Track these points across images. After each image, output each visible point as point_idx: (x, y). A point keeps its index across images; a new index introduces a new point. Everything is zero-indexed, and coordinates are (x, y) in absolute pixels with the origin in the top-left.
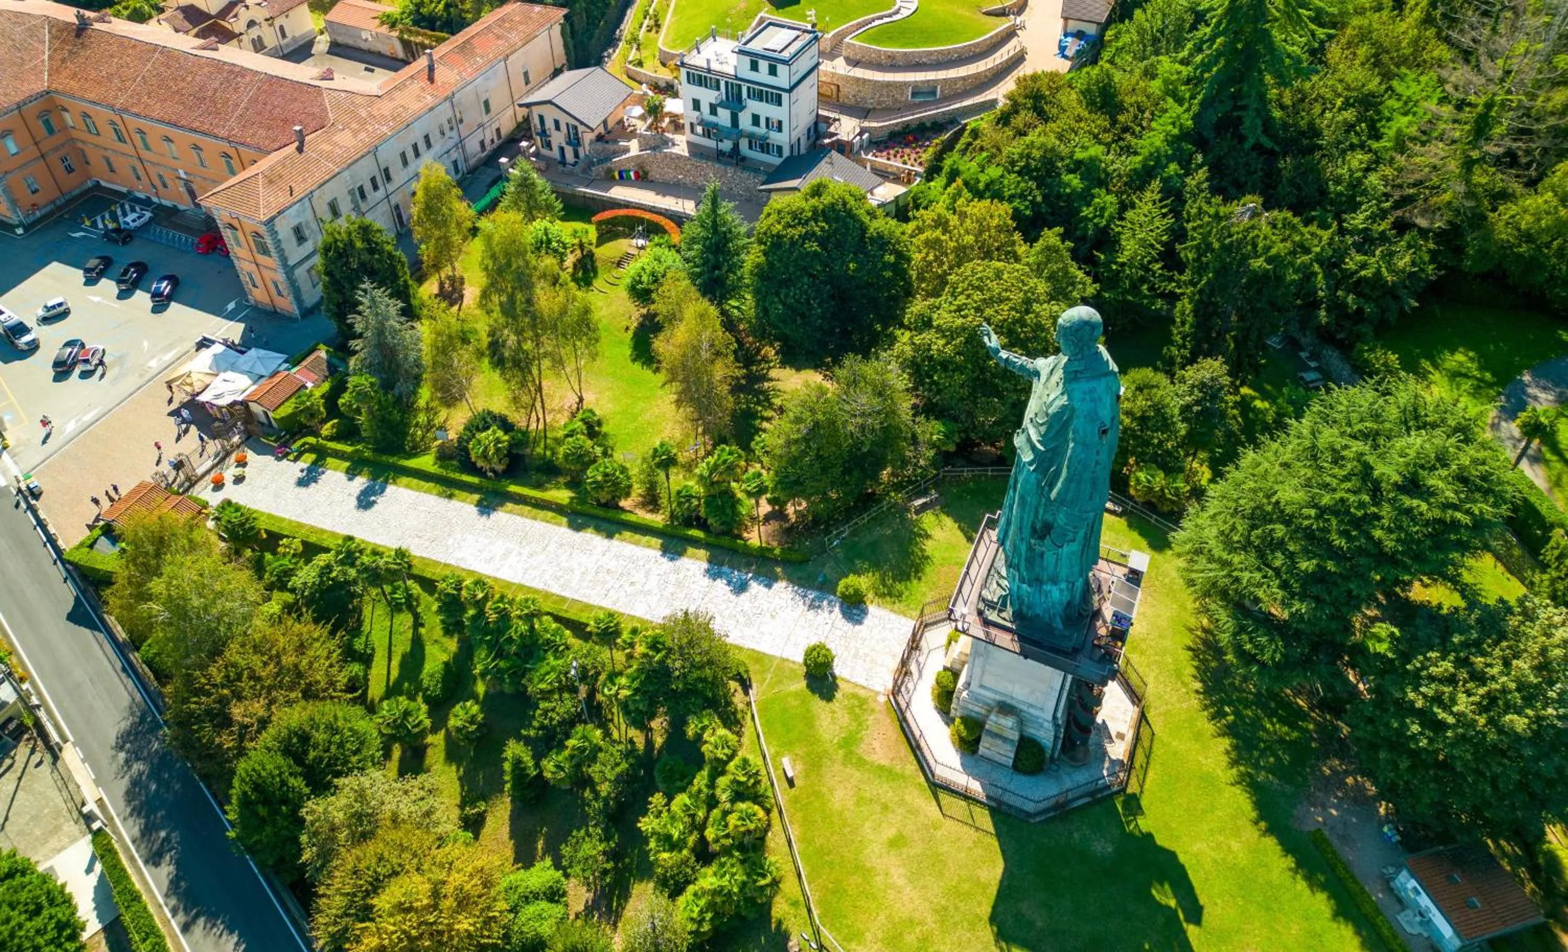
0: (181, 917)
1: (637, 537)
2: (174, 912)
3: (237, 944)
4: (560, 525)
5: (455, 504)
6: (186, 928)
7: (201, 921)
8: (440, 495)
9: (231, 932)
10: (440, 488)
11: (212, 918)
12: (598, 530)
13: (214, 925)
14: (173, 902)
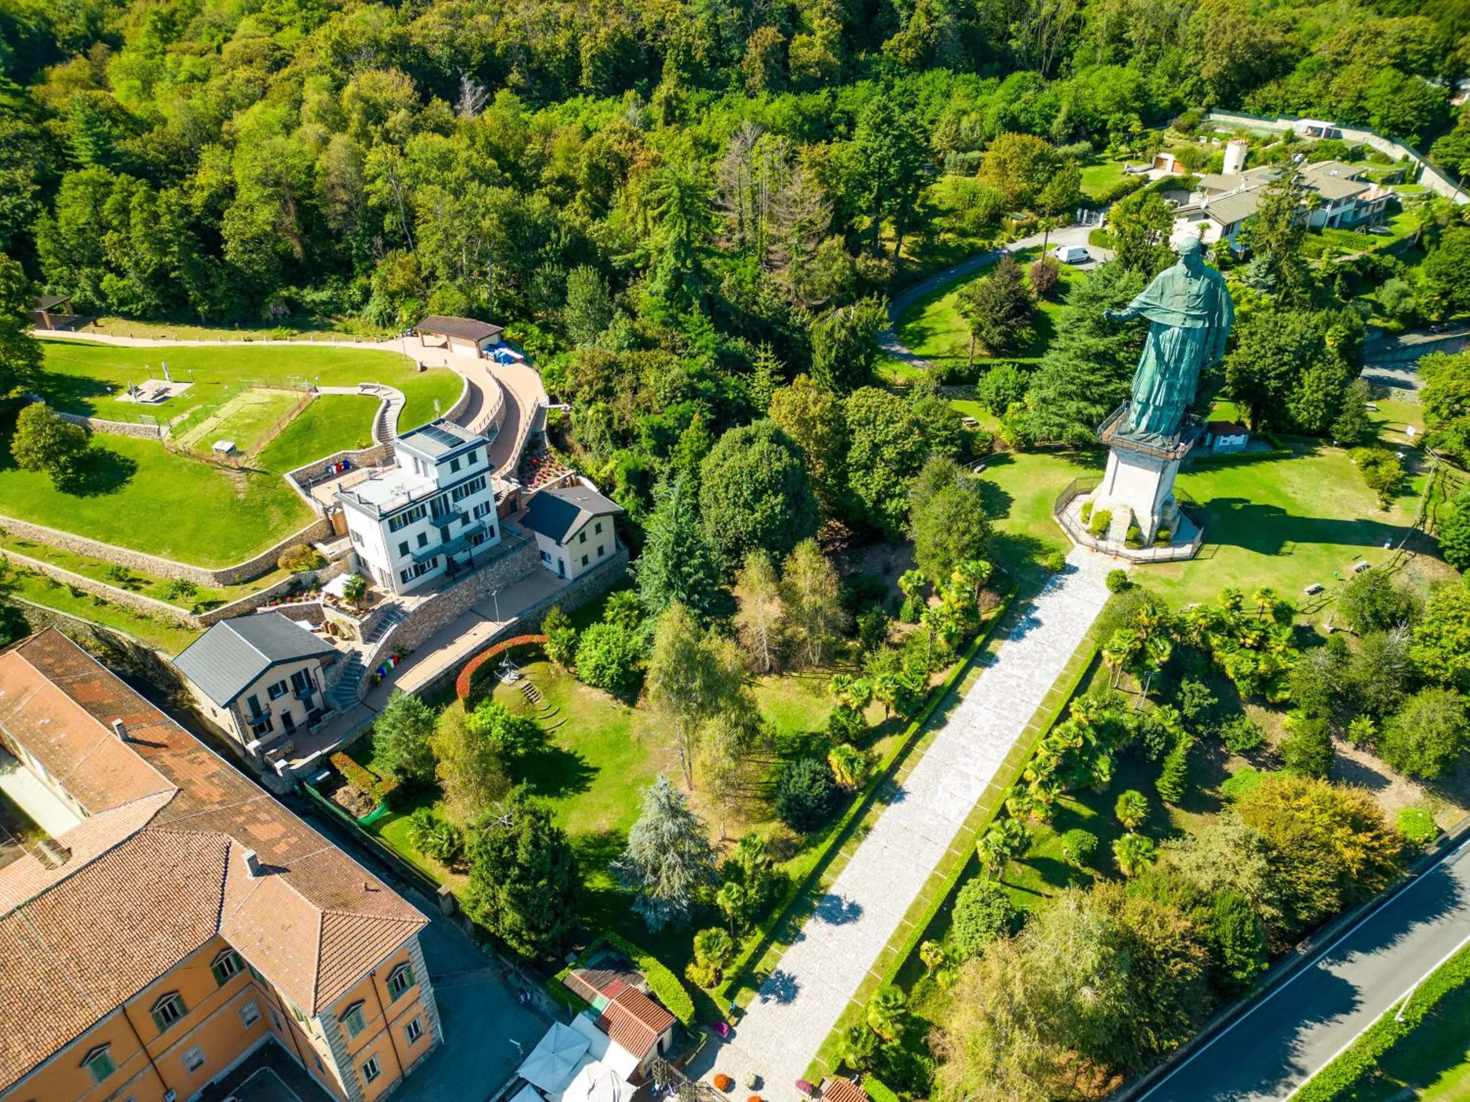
0: (1294, 1078)
1: (965, 682)
2: (1290, 1085)
3: (1306, 1027)
4: (935, 737)
5: (878, 826)
6: (1302, 1073)
7: (1293, 1060)
8: (859, 840)
9: (1298, 1033)
10: (852, 839)
11: (1289, 1051)
12: (950, 708)
13: (1295, 1049)
14: (1281, 1089)
